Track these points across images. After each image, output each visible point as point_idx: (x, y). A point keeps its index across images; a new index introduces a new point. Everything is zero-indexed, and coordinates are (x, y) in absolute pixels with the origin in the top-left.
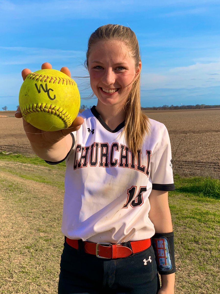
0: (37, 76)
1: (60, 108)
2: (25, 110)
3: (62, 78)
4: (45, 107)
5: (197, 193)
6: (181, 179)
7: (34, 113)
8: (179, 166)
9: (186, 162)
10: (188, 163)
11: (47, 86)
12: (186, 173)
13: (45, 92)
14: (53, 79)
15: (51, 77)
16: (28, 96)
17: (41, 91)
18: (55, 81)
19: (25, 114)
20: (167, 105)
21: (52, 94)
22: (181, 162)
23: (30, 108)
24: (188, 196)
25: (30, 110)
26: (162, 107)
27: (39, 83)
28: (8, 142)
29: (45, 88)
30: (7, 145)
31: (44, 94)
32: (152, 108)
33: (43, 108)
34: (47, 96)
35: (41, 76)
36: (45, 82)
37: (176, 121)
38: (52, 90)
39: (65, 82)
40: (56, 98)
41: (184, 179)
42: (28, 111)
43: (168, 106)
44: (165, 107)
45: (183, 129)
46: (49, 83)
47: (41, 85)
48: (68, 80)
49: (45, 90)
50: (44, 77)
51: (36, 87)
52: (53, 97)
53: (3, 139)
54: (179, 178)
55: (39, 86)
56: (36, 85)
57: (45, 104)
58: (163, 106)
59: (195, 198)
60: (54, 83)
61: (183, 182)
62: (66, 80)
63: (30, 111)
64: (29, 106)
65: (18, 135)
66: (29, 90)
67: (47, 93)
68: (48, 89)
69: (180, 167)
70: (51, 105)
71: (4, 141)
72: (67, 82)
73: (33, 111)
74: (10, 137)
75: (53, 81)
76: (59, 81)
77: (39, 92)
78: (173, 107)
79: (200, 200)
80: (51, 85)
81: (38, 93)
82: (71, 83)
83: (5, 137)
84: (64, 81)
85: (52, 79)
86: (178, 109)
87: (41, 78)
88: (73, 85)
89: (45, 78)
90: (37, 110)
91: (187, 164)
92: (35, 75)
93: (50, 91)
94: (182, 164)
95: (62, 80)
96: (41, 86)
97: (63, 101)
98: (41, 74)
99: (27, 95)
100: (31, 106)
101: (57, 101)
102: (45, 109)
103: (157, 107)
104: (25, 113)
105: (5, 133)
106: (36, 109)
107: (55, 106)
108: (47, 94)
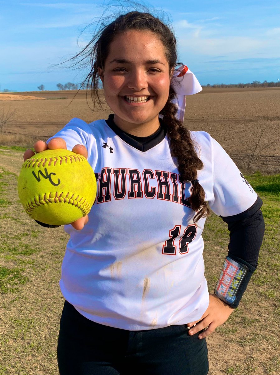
0: (33, 162)
1: (69, 193)
2: (28, 207)
3: (64, 156)
4: (50, 197)
5: (277, 191)
6: (261, 177)
7: (39, 207)
8: (263, 162)
9: (273, 157)
10: (276, 158)
11: (47, 170)
12: (269, 170)
13: (46, 178)
14: (53, 160)
15: (49, 159)
16: (27, 188)
17: (41, 179)
18: (55, 162)
19: (29, 212)
20: (258, 81)
21: (54, 179)
22: (267, 157)
23: (32, 202)
24: (264, 196)
25: (33, 204)
26: (251, 83)
27: (37, 170)
28: (48, 133)
29: (45, 174)
30: (47, 136)
31: (45, 182)
32: (238, 85)
33: (48, 198)
34: (50, 182)
35: (37, 161)
36: (43, 166)
37: (268, 103)
38: (54, 174)
39: (69, 161)
40: (61, 183)
41: (265, 177)
42: (31, 206)
43: (260, 82)
44: (256, 84)
45: (277, 114)
46: (49, 166)
47: (40, 171)
48: (72, 157)
49: (46, 176)
50: (41, 161)
51: (34, 176)
52: (56, 183)
53: (42, 129)
54: (259, 176)
55: (38, 173)
56: (33, 173)
57: (50, 193)
58: (253, 82)
59: (272, 198)
60: (55, 165)
61: (263, 181)
62: (70, 158)
63: (33, 206)
64: (31, 201)
65: (60, 123)
66: (27, 181)
67: (48, 179)
68: (49, 174)
69: (265, 163)
70: (57, 192)
71: (43, 131)
72: (71, 160)
73: (37, 206)
74: (50, 125)
75: (53, 163)
76: (61, 161)
77: (39, 180)
78: (266, 84)
79: (277, 200)
80: (52, 168)
81: (38, 182)
82: (77, 159)
83: (44, 126)
84: (68, 159)
85: (51, 160)
86: (273, 87)
87: (38, 163)
88: (80, 161)
89: (43, 162)
90: (41, 203)
91: (274, 160)
92: (31, 161)
93: (52, 176)
94: (268, 159)
95: (64, 158)
96: (39, 173)
97: (71, 184)
98: (37, 159)
99: (25, 188)
100: (33, 199)
101: (63, 186)
102: (50, 198)
103: (245, 83)
104: (28, 210)
105: (44, 121)
106: (39, 202)
107: (62, 192)
108: (49, 181)
